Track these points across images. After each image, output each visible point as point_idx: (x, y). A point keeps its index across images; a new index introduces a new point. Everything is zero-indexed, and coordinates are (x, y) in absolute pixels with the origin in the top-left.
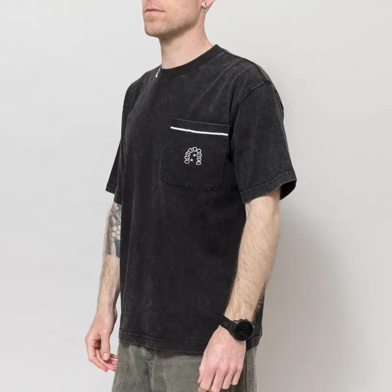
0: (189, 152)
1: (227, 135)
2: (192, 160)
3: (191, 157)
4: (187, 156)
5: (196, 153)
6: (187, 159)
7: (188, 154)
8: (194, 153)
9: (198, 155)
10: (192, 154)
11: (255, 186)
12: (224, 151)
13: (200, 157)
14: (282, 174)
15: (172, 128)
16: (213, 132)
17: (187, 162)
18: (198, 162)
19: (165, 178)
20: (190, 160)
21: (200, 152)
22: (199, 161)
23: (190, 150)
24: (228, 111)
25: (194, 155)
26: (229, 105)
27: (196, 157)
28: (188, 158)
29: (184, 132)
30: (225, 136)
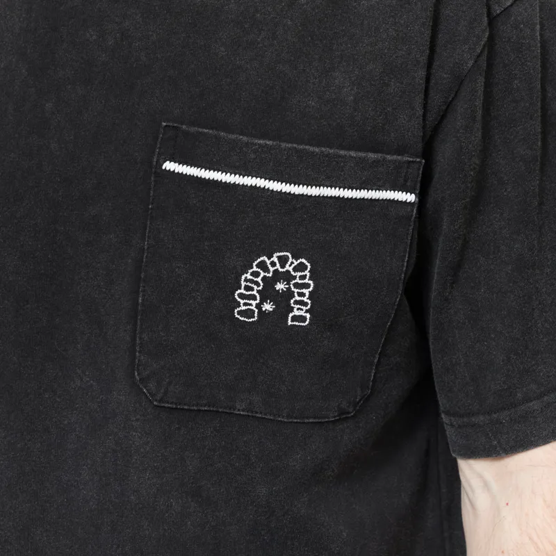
0: (256, 274)
1: (411, 198)
2: (268, 307)
3: (268, 292)
4: (248, 288)
5: (287, 277)
6: (249, 303)
7: (250, 281)
8: (278, 276)
9: (296, 285)
10: (269, 283)
11: (527, 400)
12: (400, 264)
13: (306, 291)
15: (169, 166)
16: (360, 188)
17: (248, 313)
18: (296, 313)
19: (152, 385)
20: (258, 306)
21: (307, 273)
22: (300, 312)
23: (262, 266)
24: (419, 99)
25: (280, 286)
26: (422, 73)
27: (289, 294)
28: (254, 298)
29: (235, 186)
30: (405, 203)
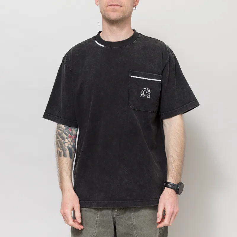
0: (143, 91)
3: (145, 93)
4: (142, 93)
5: (147, 91)
6: (142, 95)
7: (143, 92)
8: (146, 91)
9: (148, 92)
10: (145, 92)
12: (160, 90)
13: (150, 93)
14: (192, 102)
15: (131, 76)
17: (142, 96)
19: (131, 106)
20: (144, 95)
21: (150, 91)
22: (149, 96)
23: (144, 89)
24: (161, 68)
25: (146, 92)
26: (162, 64)
27: (147, 93)
30: (160, 82)
